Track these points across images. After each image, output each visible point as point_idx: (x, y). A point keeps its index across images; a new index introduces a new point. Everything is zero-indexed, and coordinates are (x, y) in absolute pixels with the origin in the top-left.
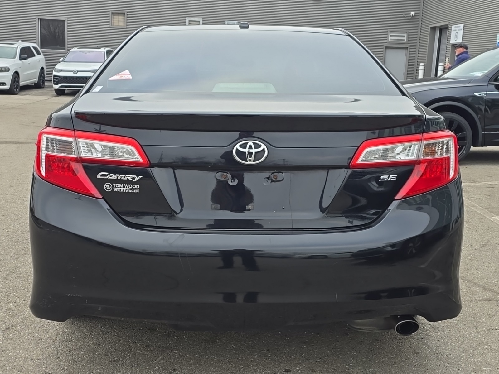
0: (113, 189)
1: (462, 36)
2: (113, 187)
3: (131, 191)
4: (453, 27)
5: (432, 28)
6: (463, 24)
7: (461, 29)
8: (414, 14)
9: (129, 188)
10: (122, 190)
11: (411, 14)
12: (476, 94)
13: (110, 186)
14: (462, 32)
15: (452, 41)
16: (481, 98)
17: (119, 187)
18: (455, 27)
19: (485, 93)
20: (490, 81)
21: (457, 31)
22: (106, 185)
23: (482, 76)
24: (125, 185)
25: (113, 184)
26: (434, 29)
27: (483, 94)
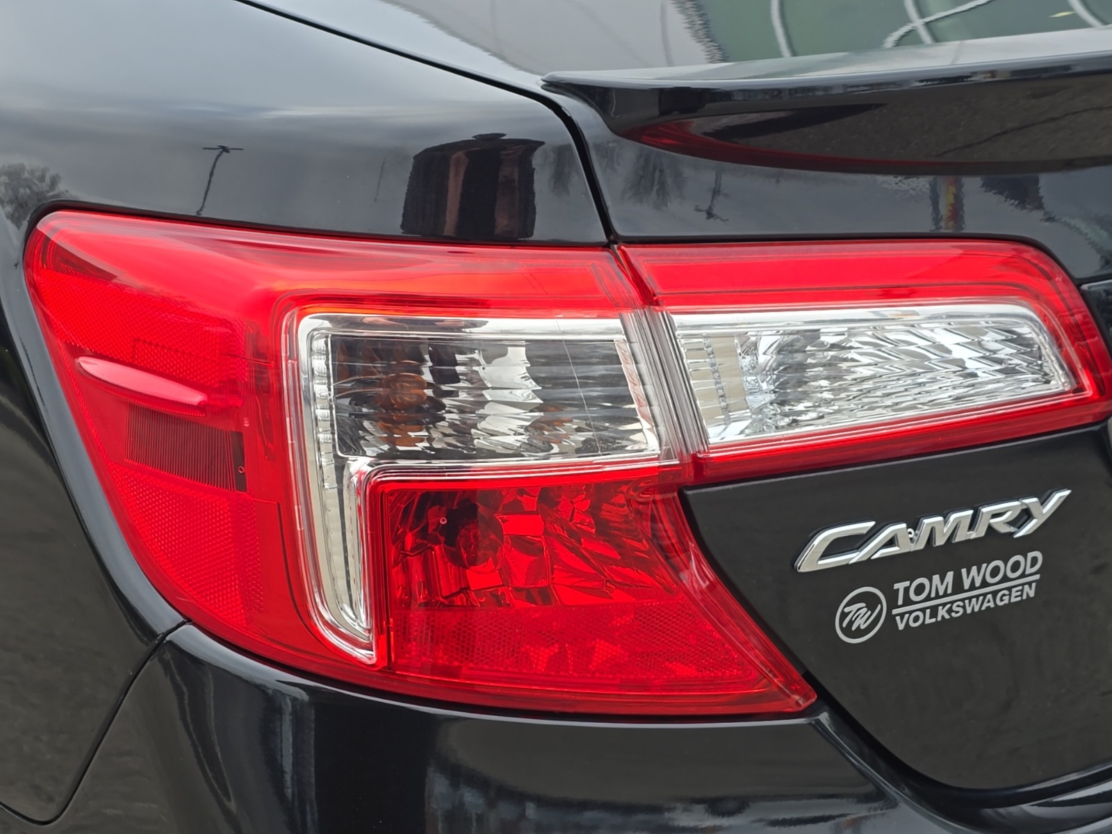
0: (891, 619)
2: (892, 604)
3: (991, 604)
9: (985, 584)
10: (942, 612)
13: (872, 602)
17: (928, 598)
22: (848, 604)
24: (964, 571)
25: (896, 586)
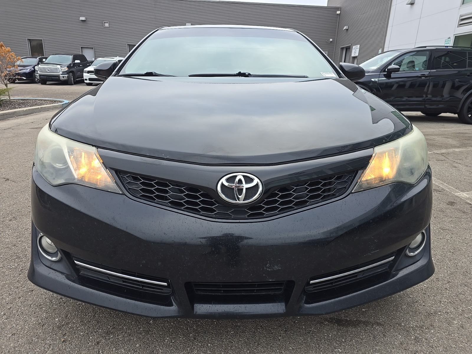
1: (358, 51)
4: (354, 47)
5: (341, 48)
6: (359, 45)
7: (358, 48)
8: (332, 40)
11: (330, 41)
12: (373, 80)
14: (358, 49)
15: (353, 55)
16: (375, 82)
18: (355, 47)
19: (378, 79)
20: (381, 72)
21: (356, 50)
23: (376, 69)
26: (342, 49)
27: (376, 80)
